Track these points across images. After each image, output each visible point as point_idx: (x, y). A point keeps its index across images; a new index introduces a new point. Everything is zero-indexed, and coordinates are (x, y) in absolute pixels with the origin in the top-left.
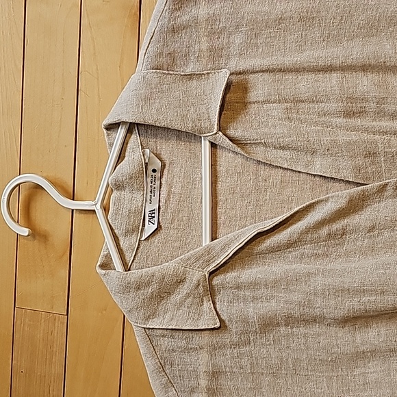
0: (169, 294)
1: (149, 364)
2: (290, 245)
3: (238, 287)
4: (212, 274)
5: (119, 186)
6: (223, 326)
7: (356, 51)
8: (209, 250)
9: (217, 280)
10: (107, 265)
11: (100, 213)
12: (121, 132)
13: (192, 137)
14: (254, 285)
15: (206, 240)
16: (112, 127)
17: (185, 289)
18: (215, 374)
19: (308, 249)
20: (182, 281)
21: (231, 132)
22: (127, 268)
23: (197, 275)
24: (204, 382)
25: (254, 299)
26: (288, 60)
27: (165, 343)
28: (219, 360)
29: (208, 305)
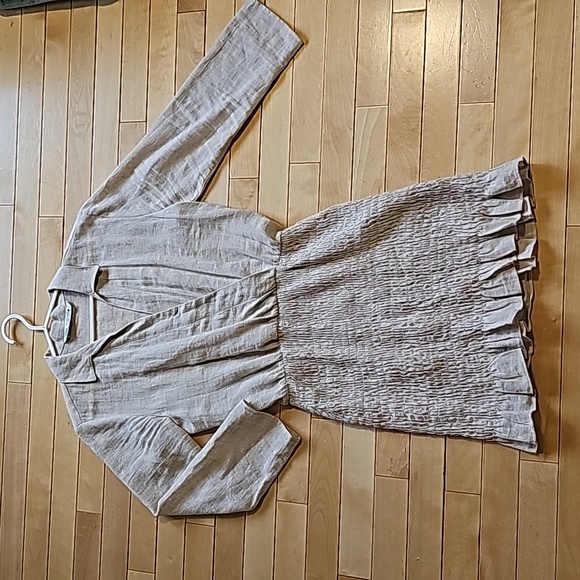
0: (75, 366)
1: (67, 400)
2: (125, 342)
3: (104, 362)
4: (93, 357)
5: (55, 318)
6: (97, 380)
8: (92, 345)
9: (95, 359)
10: (49, 354)
11: (46, 331)
12: (55, 293)
13: (85, 295)
14: (110, 360)
15: (92, 342)
16: (52, 291)
17: (81, 364)
18: (95, 404)
19: (132, 344)
20: (80, 360)
21: (100, 293)
22: (57, 355)
23: (86, 358)
24: (91, 407)
25: (111, 367)
26: (122, 262)
27: (74, 390)
28: (97, 396)
29: (92, 371)
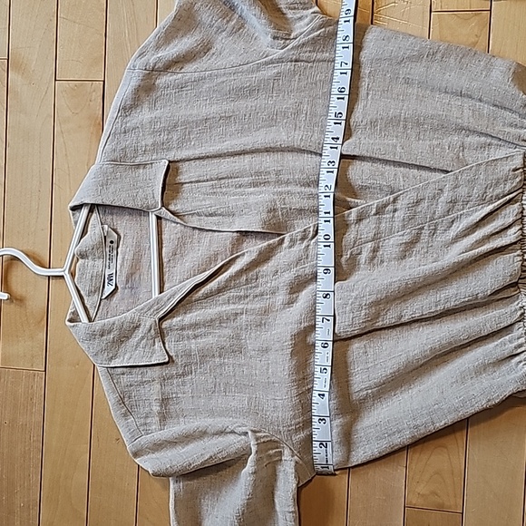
0: (128, 338)
1: (111, 399)
2: (220, 291)
3: (183, 329)
4: (162, 319)
5: (83, 255)
6: (171, 361)
7: (261, 138)
8: (158, 301)
9: (165, 324)
10: (74, 319)
11: (68, 277)
12: (85, 211)
13: (141, 212)
14: (195, 326)
15: (156, 294)
16: (76, 208)
17: (140, 333)
18: (164, 401)
19: (233, 293)
20: (138, 327)
21: (172, 208)
22: (90, 320)
23: (149, 321)
24: (156, 408)
25: (196, 337)
26: (212, 149)
27: (125, 379)
28: (167, 389)
29: (158, 344)
